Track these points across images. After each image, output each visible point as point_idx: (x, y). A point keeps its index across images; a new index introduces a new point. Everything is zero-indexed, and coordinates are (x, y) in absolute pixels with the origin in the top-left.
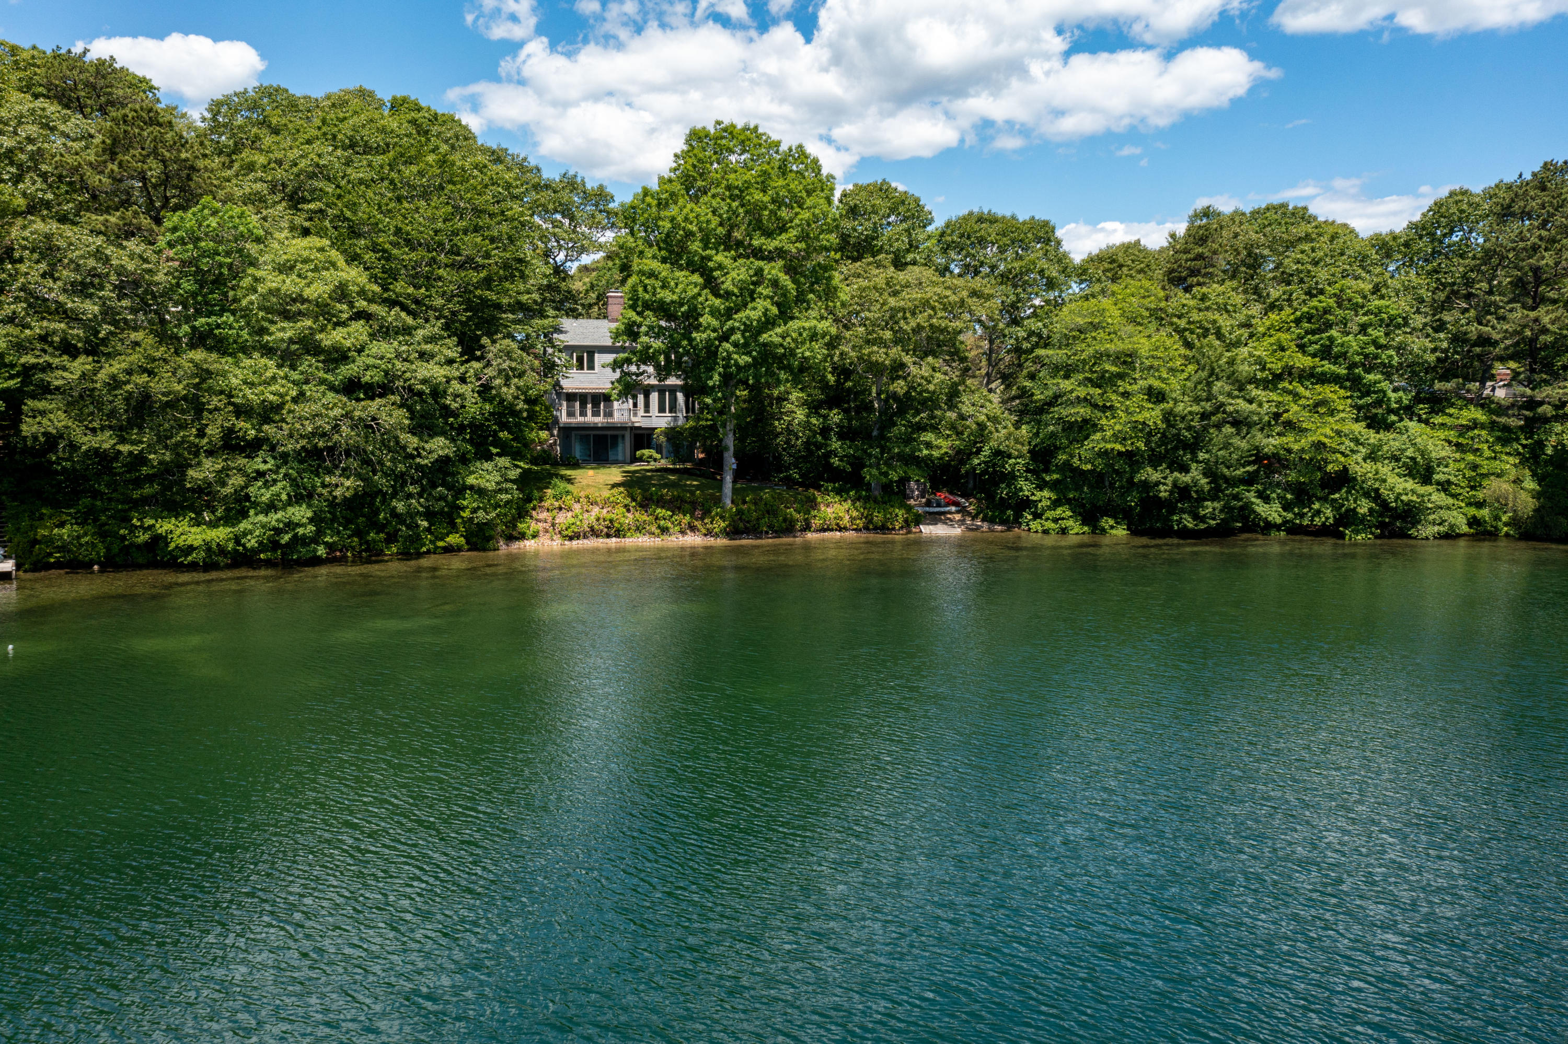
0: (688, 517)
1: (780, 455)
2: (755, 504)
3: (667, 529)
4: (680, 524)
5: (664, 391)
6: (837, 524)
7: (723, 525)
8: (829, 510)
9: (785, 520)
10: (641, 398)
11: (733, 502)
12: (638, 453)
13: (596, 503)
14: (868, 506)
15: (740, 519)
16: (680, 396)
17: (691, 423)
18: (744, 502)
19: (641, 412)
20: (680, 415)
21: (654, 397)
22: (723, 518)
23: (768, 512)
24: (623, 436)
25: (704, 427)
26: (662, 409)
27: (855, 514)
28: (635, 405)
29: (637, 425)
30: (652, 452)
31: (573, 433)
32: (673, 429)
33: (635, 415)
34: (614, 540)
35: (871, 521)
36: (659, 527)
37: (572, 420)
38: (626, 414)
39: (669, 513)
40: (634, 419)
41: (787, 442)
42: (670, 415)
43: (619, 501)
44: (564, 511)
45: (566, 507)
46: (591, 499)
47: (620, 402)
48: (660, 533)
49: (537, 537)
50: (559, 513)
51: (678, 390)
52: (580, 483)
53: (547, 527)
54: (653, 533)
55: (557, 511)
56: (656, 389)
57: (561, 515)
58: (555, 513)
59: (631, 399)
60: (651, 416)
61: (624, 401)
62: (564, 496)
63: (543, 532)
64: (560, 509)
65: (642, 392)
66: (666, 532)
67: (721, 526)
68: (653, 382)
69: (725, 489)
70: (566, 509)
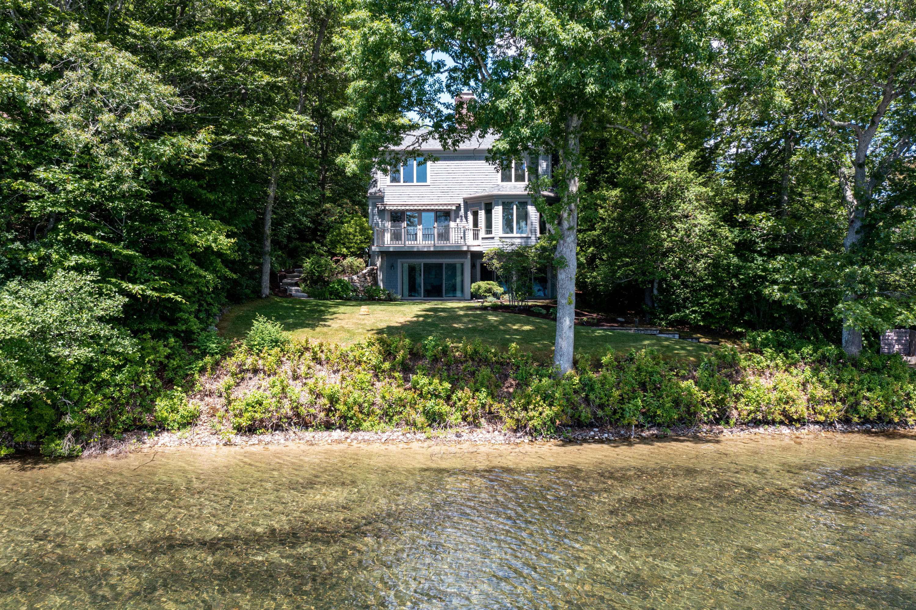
0: (483, 395)
1: (670, 285)
2: (620, 368)
3: (441, 415)
4: (464, 408)
5: (513, 203)
6: (784, 413)
7: (548, 412)
8: (765, 383)
9: (677, 403)
10: (482, 214)
11: (575, 363)
12: (474, 286)
14: (847, 376)
15: (587, 400)
16: (532, 211)
18: (597, 366)
19: (482, 233)
20: (531, 234)
21: (498, 212)
22: (548, 399)
23: (643, 386)
24: (462, 265)
26: (508, 228)
27: (820, 392)
28: (476, 224)
30: (492, 284)
33: (476, 236)
34: (337, 434)
35: (854, 408)
36: (425, 412)
37: (395, 245)
38: (465, 235)
41: (682, 264)
42: (519, 235)
43: (365, 359)
44: (262, 375)
45: (266, 369)
46: (319, 355)
47: (458, 220)
48: (430, 425)
49: (189, 428)
50: (250, 378)
51: (529, 202)
52: (329, 326)
53: (218, 407)
54: (414, 424)
55: (249, 375)
56: (500, 202)
57: (252, 383)
58: (243, 379)
59: (470, 217)
60: (493, 238)
61: (464, 220)
62: (266, 348)
63: (204, 417)
64: (256, 371)
65: (483, 206)
66: (439, 424)
67: (544, 414)
68: (496, 192)
69: (560, 340)
70: (265, 373)
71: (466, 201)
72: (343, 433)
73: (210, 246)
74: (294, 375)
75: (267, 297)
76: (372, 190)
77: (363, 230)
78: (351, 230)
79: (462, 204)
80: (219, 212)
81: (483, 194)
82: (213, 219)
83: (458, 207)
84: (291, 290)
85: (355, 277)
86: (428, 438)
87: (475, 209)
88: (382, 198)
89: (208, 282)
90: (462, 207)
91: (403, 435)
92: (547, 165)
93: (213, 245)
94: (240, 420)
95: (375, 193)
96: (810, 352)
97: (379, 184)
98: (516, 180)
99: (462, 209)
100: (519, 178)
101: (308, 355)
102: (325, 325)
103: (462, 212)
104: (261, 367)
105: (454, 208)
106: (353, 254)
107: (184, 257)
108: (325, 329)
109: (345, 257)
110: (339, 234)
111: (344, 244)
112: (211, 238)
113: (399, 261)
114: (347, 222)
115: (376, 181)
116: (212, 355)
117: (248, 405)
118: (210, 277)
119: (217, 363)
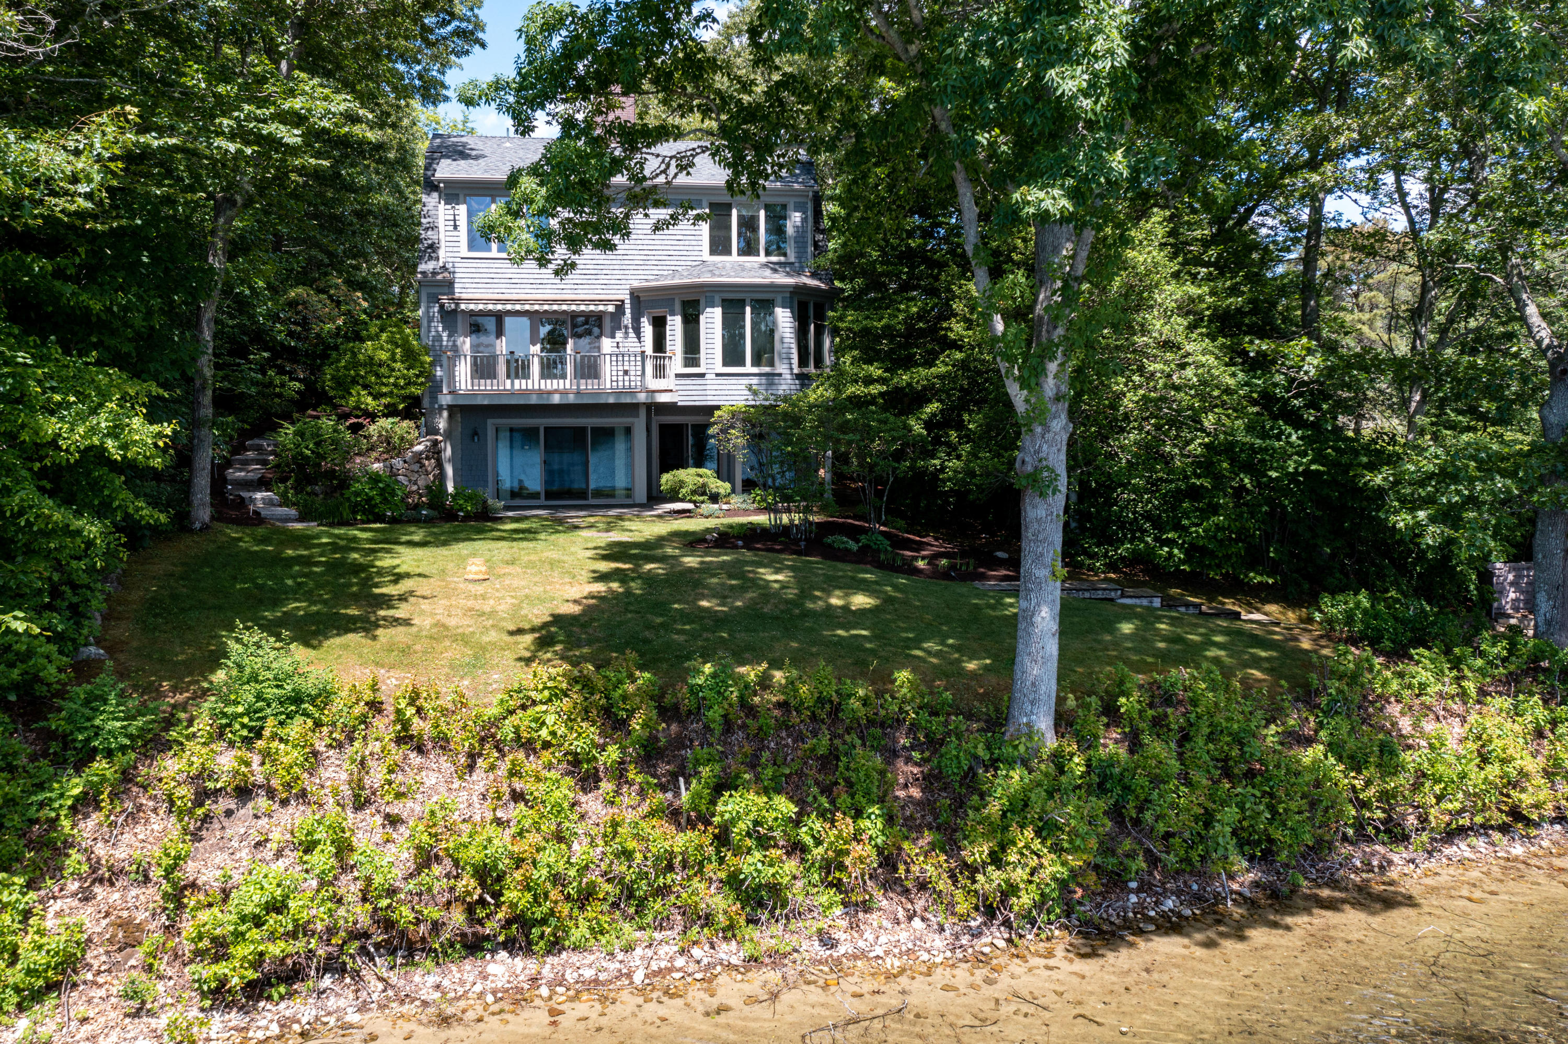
0: (871, 821)
3: (775, 889)
4: (837, 862)
5: (741, 303)
7: (1052, 868)
10: (675, 325)
12: (667, 479)
13: (443, 743)
16: (784, 319)
17: (819, 393)
19: (676, 364)
20: (781, 368)
21: (712, 320)
22: (1050, 833)
23: (1223, 768)
24: (628, 431)
25: (856, 402)
26: (733, 355)
28: (659, 344)
29: (663, 398)
30: (706, 476)
31: (491, 423)
32: (767, 410)
33: (660, 371)
36: (734, 882)
37: (487, 386)
38: (634, 369)
39: (785, 806)
40: (653, 383)
42: (755, 370)
43: (544, 733)
44: (263, 802)
45: (275, 783)
46: (417, 725)
47: (619, 335)
48: (750, 921)
49: (51, 1001)
50: (229, 813)
51: (779, 300)
52: (407, 622)
53: (141, 916)
54: (708, 920)
55: (225, 803)
56: (717, 299)
57: (236, 828)
58: (207, 818)
59: (648, 330)
60: (702, 375)
61: (632, 334)
62: (271, 722)
63: (96, 957)
64: (244, 792)
65: (678, 306)
66: (772, 912)
67: (1045, 874)
68: (707, 279)
69: (1027, 660)
70: (271, 793)
71: (636, 296)
72: (519, 962)
73: (102, 449)
74: (357, 796)
75: (205, 528)
76: (427, 266)
77: (411, 357)
78: (383, 356)
79: (628, 301)
80: (111, 342)
81: (676, 281)
82: (99, 363)
83: (620, 307)
84: (252, 500)
85: (397, 462)
86: (753, 959)
87: (658, 312)
88: (449, 285)
89: (90, 544)
90: (628, 306)
91: (682, 952)
92: (804, 220)
93: (110, 443)
94: (221, 969)
95: (434, 273)
96: (1505, 653)
97: (442, 253)
98: (743, 252)
99: (628, 311)
100: (749, 249)
101: (383, 726)
102: (397, 622)
103: (627, 319)
104: (260, 779)
105: (611, 309)
106: (391, 411)
107: (17, 482)
108: (399, 632)
109: (372, 417)
110: (355, 364)
111: (365, 387)
112: (103, 421)
113: (490, 422)
114: (370, 338)
115: (433, 247)
116: (109, 754)
117: (243, 919)
118: (92, 529)
119: (127, 777)
